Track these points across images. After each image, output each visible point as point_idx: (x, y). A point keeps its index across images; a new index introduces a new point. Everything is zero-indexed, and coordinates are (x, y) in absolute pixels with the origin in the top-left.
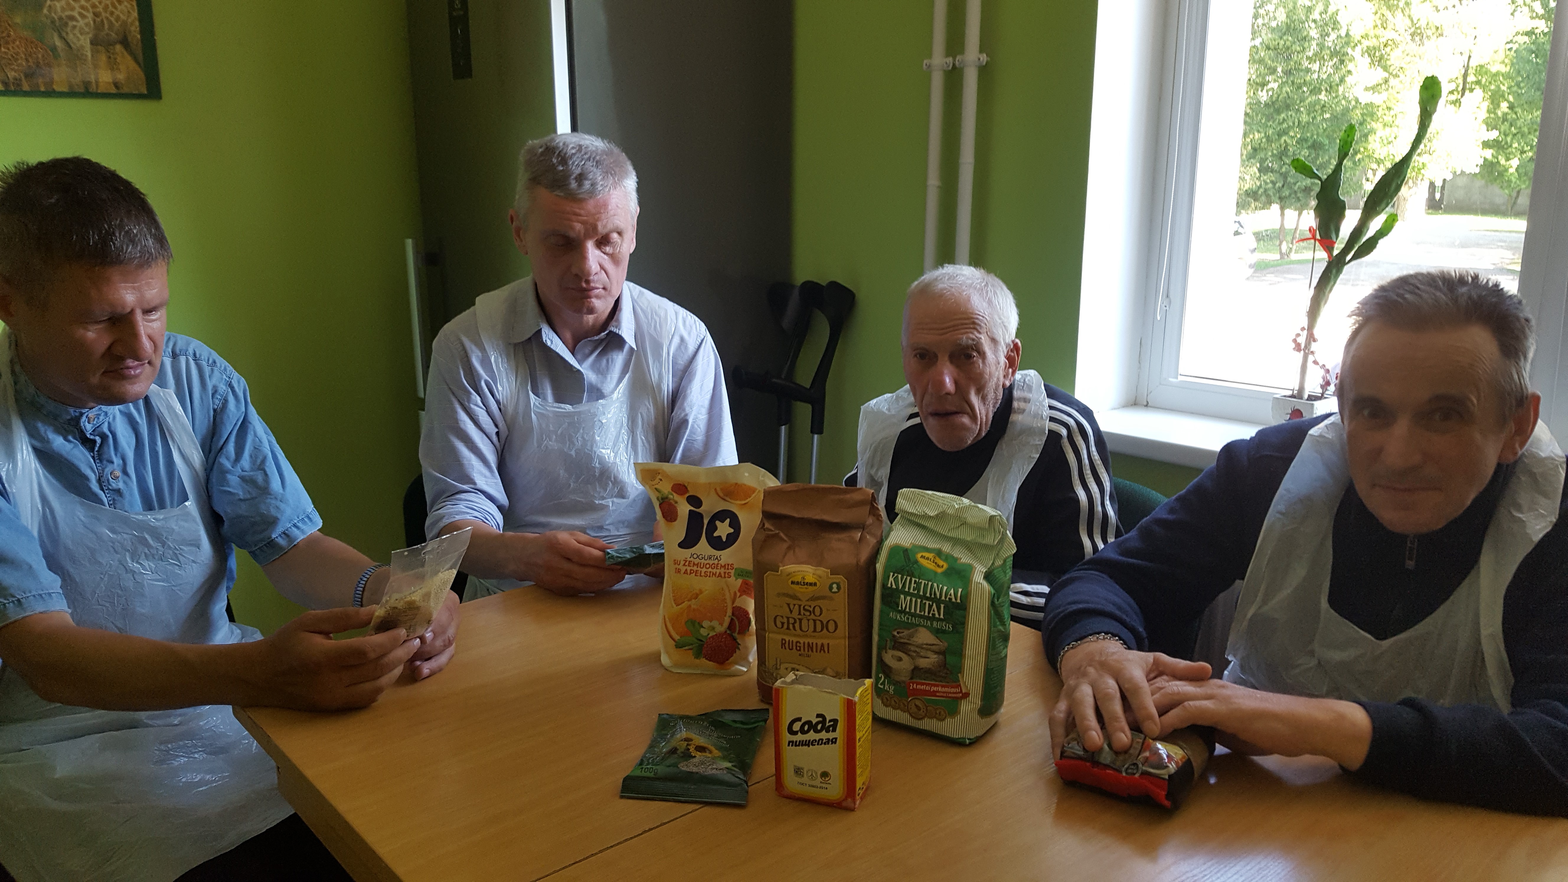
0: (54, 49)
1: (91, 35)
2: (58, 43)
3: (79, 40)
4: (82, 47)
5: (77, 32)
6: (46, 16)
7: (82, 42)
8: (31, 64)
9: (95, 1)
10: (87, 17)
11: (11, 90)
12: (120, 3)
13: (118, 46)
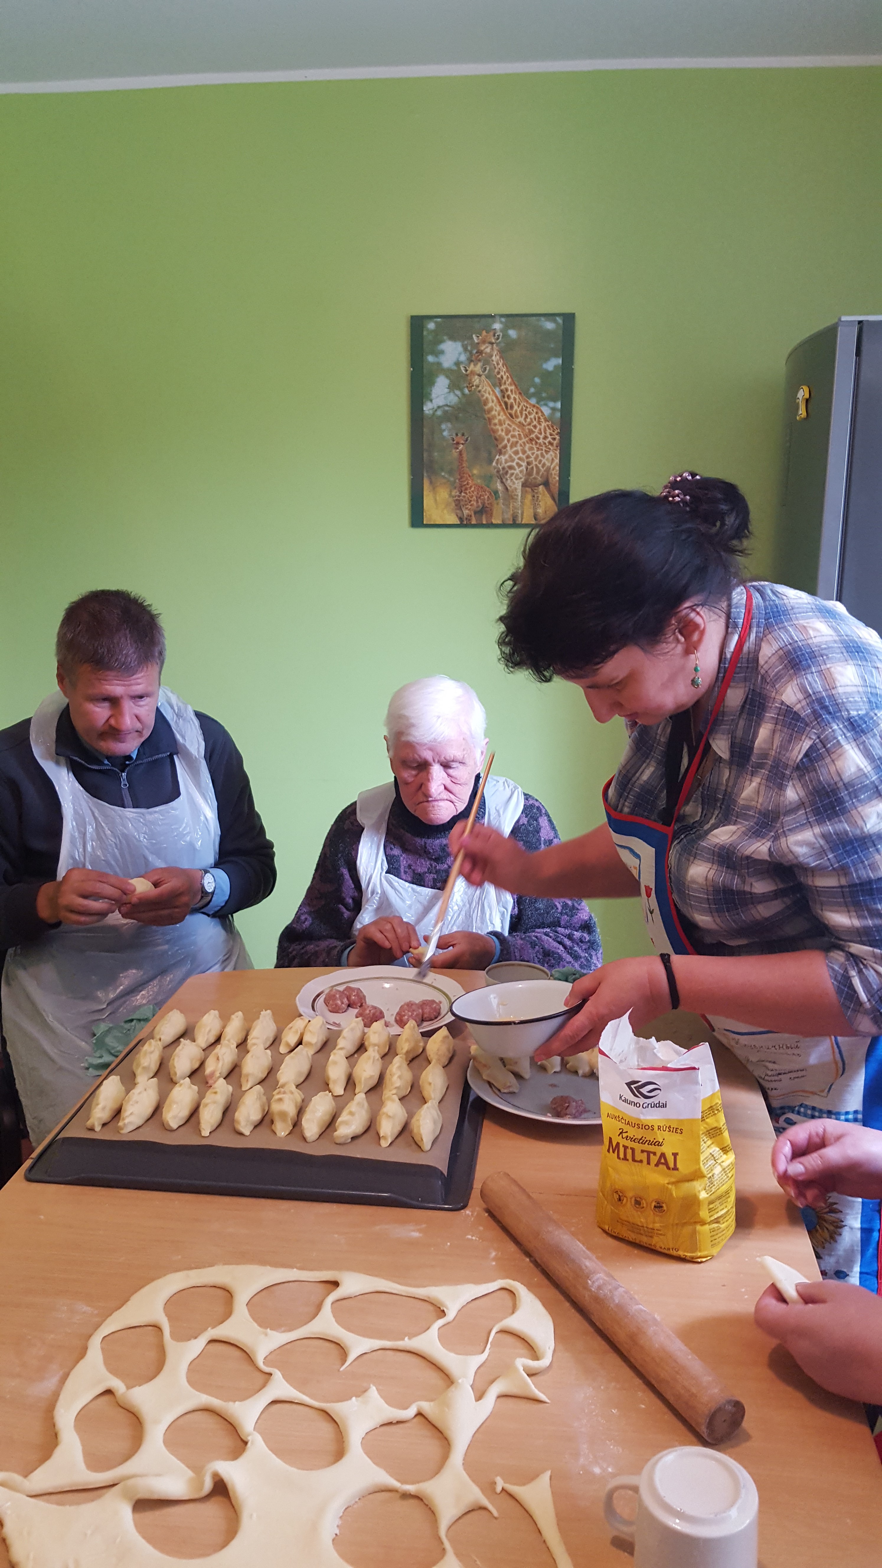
0: (496, 492)
1: (523, 480)
2: (499, 487)
3: (514, 483)
4: (516, 489)
5: (513, 478)
6: (495, 468)
7: (516, 486)
8: (480, 504)
9: (529, 453)
10: (522, 466)
11: (464, 523)
12: (547, 452)
13: (541, 487)
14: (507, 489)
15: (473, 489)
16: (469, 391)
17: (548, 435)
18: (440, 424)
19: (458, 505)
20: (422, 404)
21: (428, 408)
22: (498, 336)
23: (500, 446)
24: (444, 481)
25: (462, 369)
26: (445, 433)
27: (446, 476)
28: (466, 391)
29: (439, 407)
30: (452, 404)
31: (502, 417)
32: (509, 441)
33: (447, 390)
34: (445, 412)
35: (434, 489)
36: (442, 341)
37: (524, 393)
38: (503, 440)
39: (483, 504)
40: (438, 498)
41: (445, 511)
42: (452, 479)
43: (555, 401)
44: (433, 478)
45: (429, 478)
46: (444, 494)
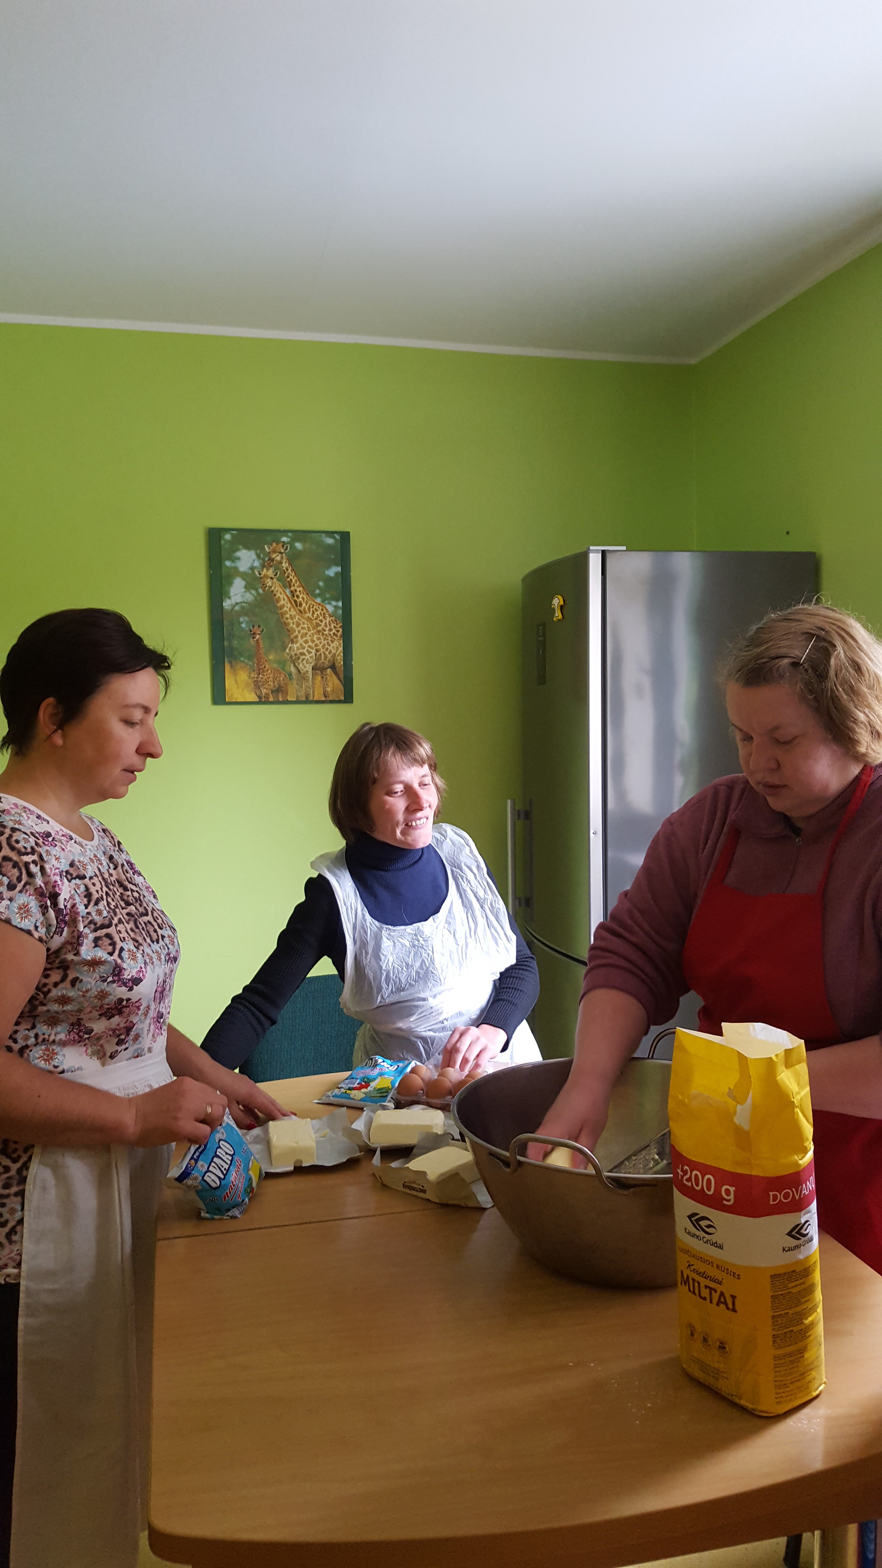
1: (313, 664)
6: (288, 654)
9: (318, 642)
10: (311, 653)
11: (262, 701)
12: (332, 642)
13: (329, 670)
14: (299, 671)
15: (269, 671)
16: (264, 591)
17: (332, 627)
18: (238, 617)
19: (257, 685)
20: (221, 601)
21: (227, 604)
22: (287, 547)
23: (292, 637)
24: (245, 665)
25: (257, 573)
26: (243, 625)
28: (261, 591)
29: (237, 604)
30: (249, 600)
31: (293, 612)
32: (299, 632)
33: (243, 590)
34: (243, 608)
35: (234, 671)
36: (238, 550)
37: (311, 593)
38: (295, 631)
39: (279, 684)
40: (238, 679)
41: (245, 691)
43: (337, 601)
44: (233, 663)
45: (230, 663)
46: (243, 676)
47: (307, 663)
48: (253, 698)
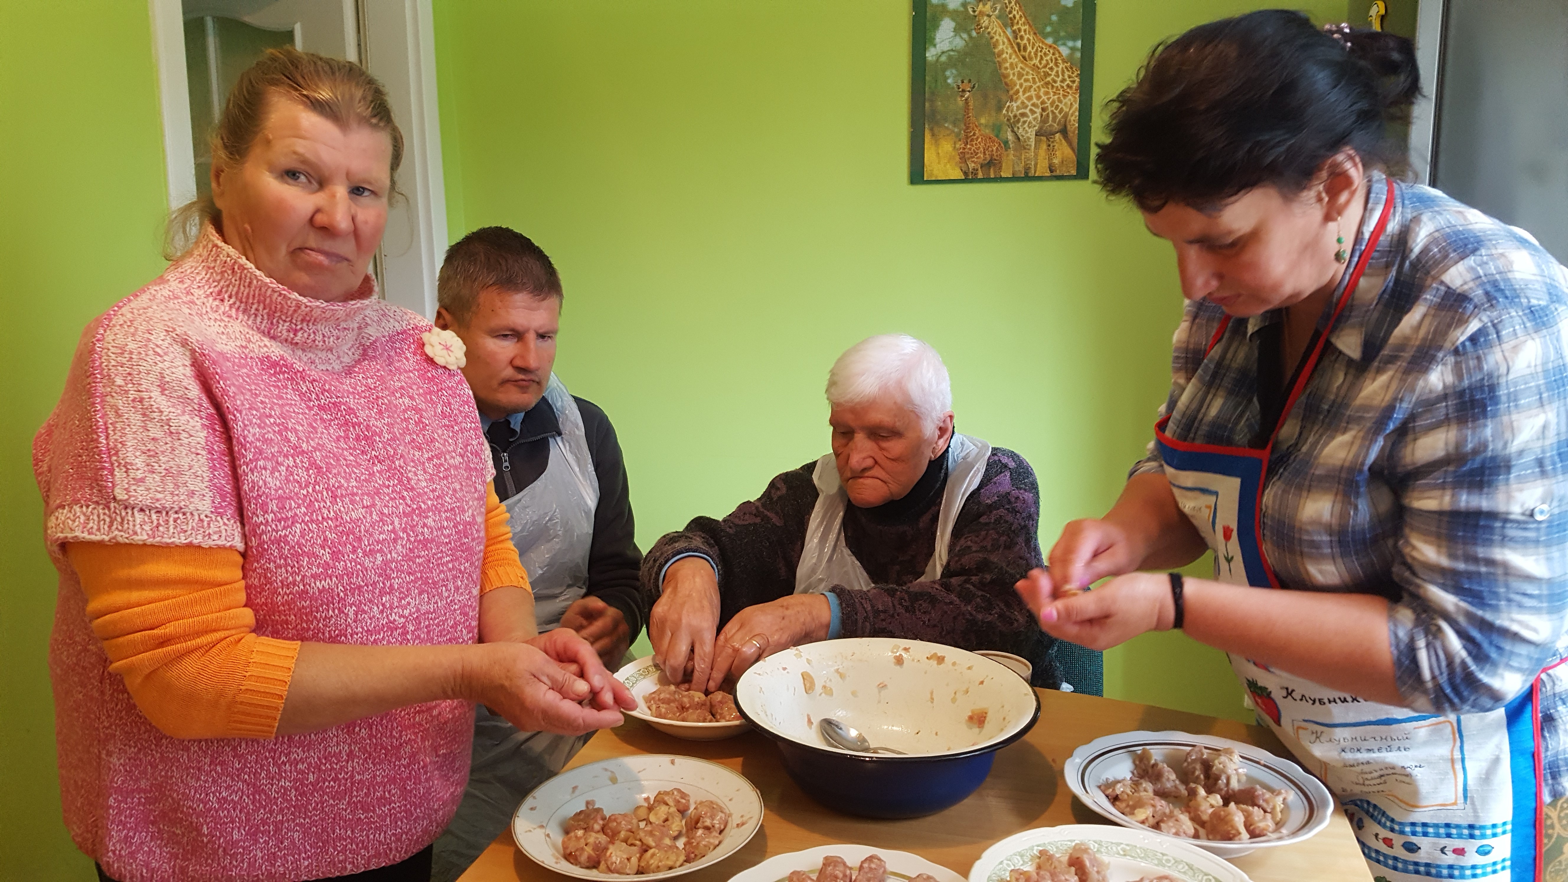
1: (1037, 128)
6: (1005, 116)
8: (987, 156)
9: (1044, 98)
10: (1035, 113)
11: (969, 178)
13: (1057, 135)
14: (1019, 139)
15: (980, 140)
16: (978, 33)
18: (944, 70)
19: (963, 158)
20: (925, 50)
21: (931, 54)
23: (1011, 92)
24: (948, 132)
26: (949, 81)
27: (950, 127)
29: (943, 53)
30: (958, 48)
31: (1014, 59)
32: (1021, 85)
33: (952, 34)
34: (950, 58)
35: (936, 141)
37: (1040, 33)
38: (1015, 85)
39: (992, 156)
40: (940, 152)
41: (948, 166)
42: (956, 130)
43: (1074, 39)
44: (936, 130)
45: (931, 130)
46: (947, 146)
47: (1029, 128)
48: (958, 174)
